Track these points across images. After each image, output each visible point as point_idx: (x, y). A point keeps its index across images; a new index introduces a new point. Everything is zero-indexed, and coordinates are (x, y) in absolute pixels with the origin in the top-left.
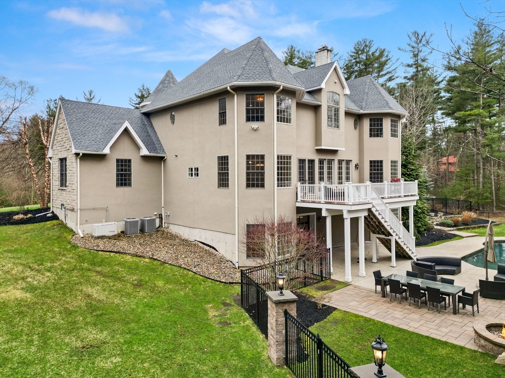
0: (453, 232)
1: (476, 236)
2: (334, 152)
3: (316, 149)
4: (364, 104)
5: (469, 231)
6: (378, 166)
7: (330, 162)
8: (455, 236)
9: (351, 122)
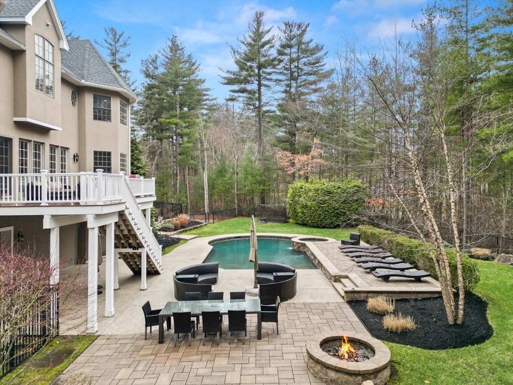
0: (176, 236)
1: (197, 237)
2: (45, 131)
3: (15, 122)
4: (85, 72)
5: (187, 233)
6: (105, 159)
7: (38, 146)
8: (179, 240)
9: (68, 93)
